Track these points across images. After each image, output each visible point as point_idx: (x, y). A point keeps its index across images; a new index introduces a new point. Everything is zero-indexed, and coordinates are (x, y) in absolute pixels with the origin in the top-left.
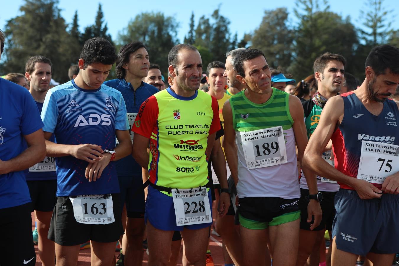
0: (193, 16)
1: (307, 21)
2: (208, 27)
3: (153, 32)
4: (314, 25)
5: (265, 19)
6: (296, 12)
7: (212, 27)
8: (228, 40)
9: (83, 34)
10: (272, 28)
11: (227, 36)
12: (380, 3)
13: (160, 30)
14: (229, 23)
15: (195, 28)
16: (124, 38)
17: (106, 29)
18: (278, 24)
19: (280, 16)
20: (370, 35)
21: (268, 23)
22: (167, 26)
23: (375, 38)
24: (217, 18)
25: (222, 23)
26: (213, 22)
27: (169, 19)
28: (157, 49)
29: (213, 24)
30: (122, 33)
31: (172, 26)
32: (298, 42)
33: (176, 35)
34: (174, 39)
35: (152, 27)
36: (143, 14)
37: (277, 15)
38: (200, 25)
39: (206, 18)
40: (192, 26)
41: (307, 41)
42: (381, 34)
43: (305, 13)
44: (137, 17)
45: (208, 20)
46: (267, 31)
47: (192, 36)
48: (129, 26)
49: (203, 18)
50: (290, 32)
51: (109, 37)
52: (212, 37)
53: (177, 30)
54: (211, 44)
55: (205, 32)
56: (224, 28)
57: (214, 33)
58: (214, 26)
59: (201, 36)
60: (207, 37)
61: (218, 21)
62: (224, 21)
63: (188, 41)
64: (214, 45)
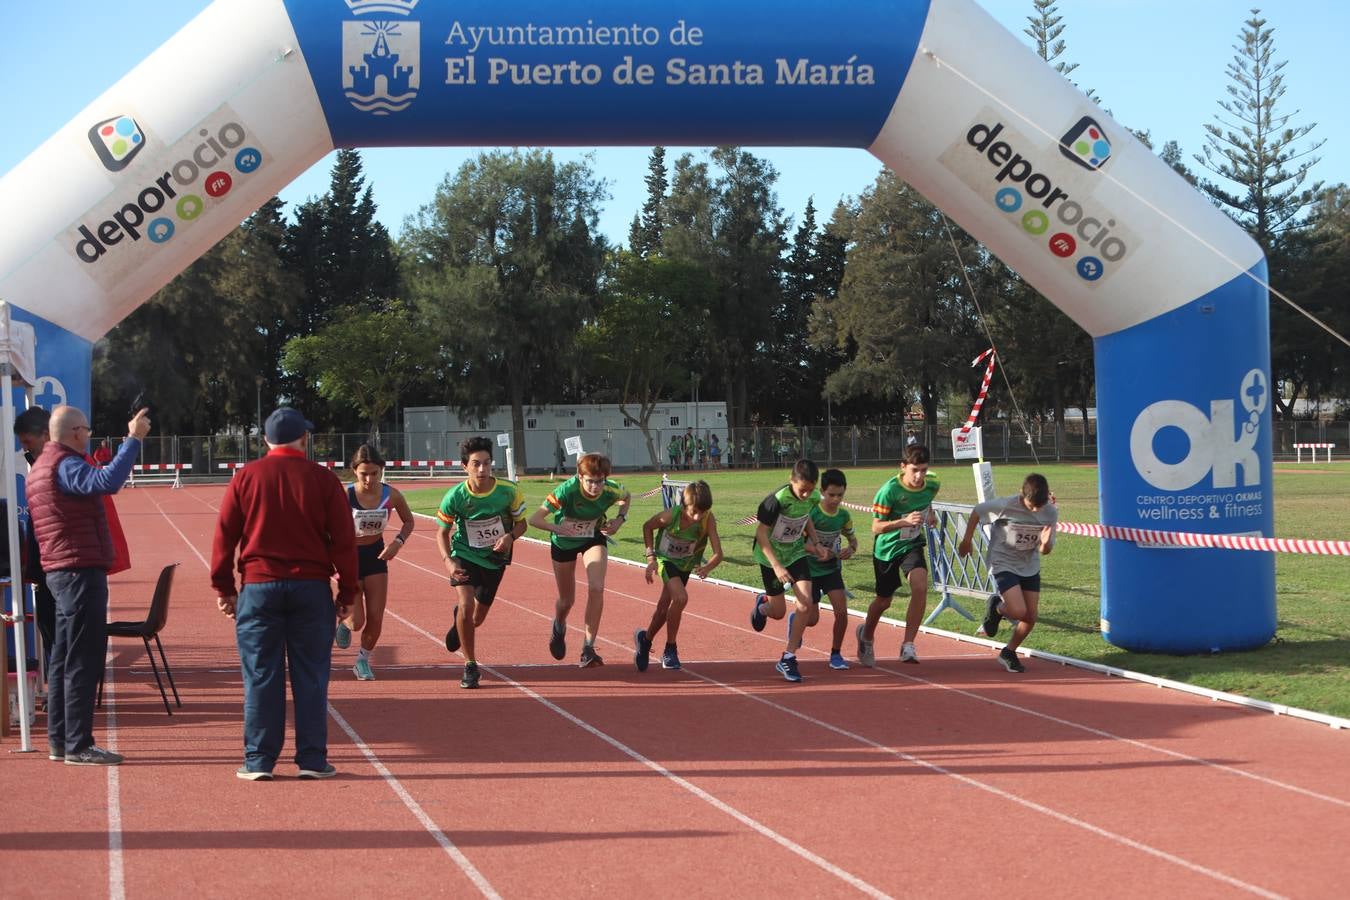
2: (707, 192)
7: (717, 192)
8: (776, 239)
9: (293, 227)
11: (769, 220)
12: (1269, 103)
13: (544, 208)
14: (772, 177)
15: (668, 192)
16: (427, 239)
17: (368, 207)
20: (1243, 207)
22: (564, 196)
23: (1261, 215)
24: (731, 162)
25: (747, 179)
26: (718, 174)
27: (571, 169)
28: (532, 270)
29: (720, 183)
30: (416, 225)
31: (581, 195)
33: (595, 223)
34: (592, 235)
35: (514, 200)
36: (484, 157)
38: (681, 185)
39: (694, 162)
40: (657, 184)
42: (1278, 203)
44: (467, 169)
45: (702, 168)
47: (658, 219)
48: (441, 201)
49: (684, 162)
51: (382, 232)
52: (717, 224)
53: (596, 205)
54: (715, 245)
55: (695, 207)
56: (756, 195)
57: (722, 211)
58: (725, 188)
59: (684, 217)
60: (700, 227)
61: (734, 171)
62: (756, 172)
63: (642, 235)
64: (724, 246)
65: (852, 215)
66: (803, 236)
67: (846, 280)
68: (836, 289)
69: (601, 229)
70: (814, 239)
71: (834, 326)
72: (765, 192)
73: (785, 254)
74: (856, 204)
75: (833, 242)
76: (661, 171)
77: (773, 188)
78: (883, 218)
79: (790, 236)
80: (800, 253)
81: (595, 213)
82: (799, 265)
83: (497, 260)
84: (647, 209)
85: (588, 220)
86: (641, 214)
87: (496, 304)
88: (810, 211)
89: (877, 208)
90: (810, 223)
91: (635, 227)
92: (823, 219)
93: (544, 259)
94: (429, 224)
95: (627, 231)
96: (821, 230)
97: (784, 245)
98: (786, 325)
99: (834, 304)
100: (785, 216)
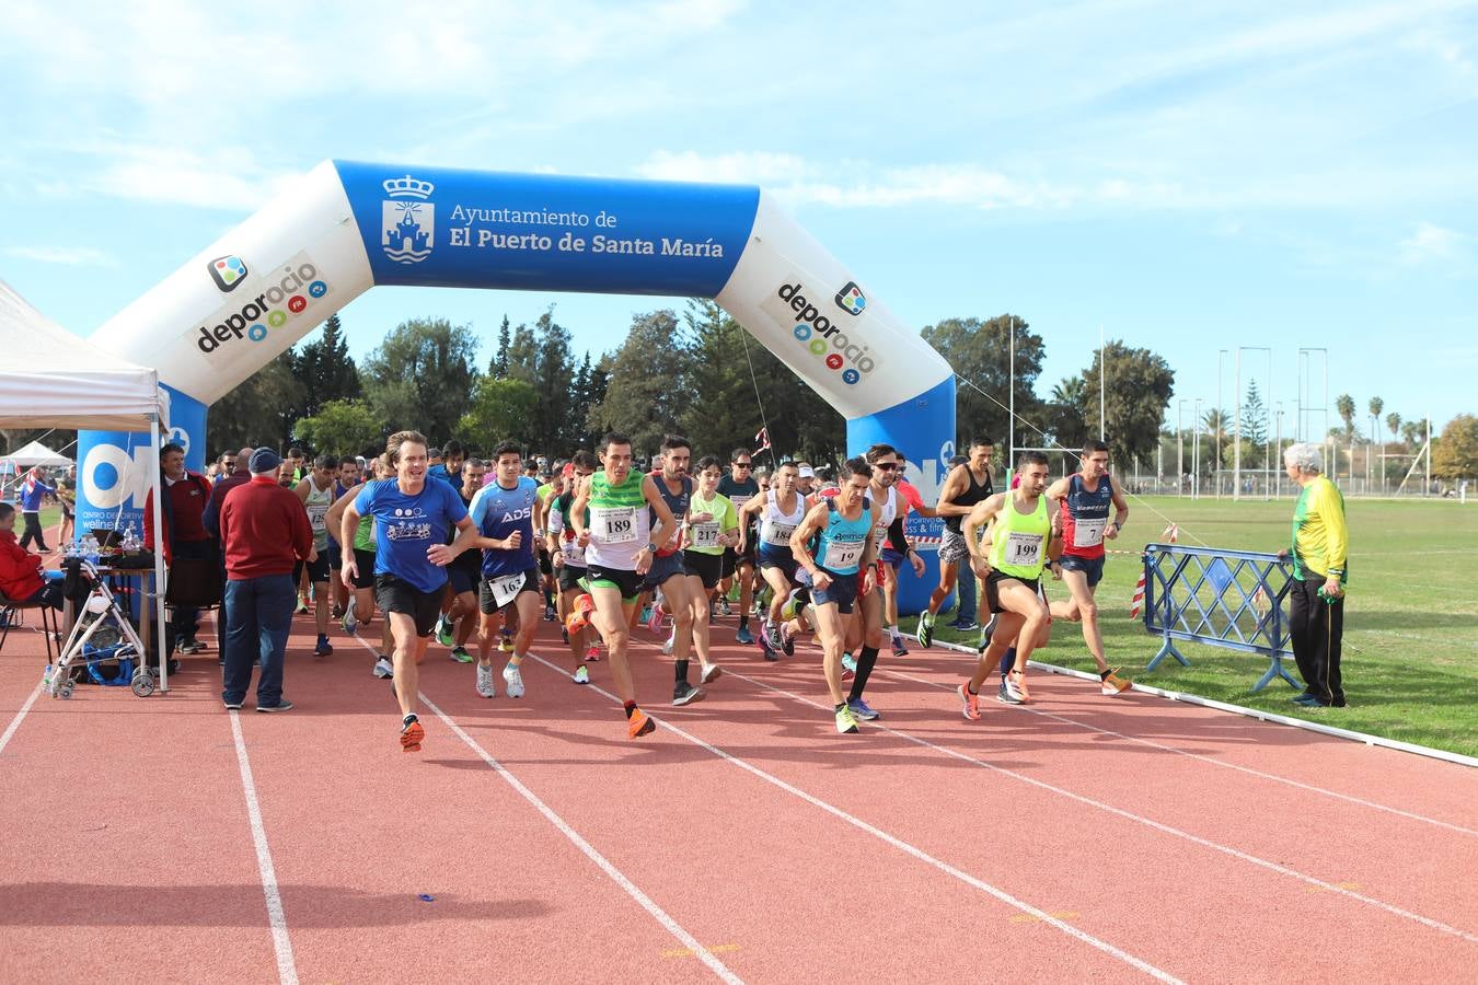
0: (506, 324)
1: (711, 335)
2: (532, 345)
3: (432, 356)
4: (722, 343)
5: (634, 330)
6: (690, 319)
7: (539, 345)
8: (569, 370)
9: (301, 359)
10: (649, 345)
11: (566, 361)
13: (443, 352)
14: (569, 338)
15: (510, 345)
16: (379, 367)
17: (344, 348)
18: (658, 340)
19: (663, 325)
21: (641, 338)
22: (455, 345)
24: (547, 329)
25: (556, 339)
26: (539, 335)
27: (459, 331)
28: (437, 386)
29: (540, 341)
30: (372, 358)
31: (465, 345)
32: (697, 373)
33: (472, 360)
34: (469, 368)
35: (427, 346)
36: (410, 323)
37: (656, 323)
38: (518, 340)
39: (526, 329)
40: (504, 341)
41: (712, 370)
43: (708, 321)
44: (401, 329)
45: (531, 332)
46: (640, 352)
47: (504, 359)
48: (386, 345)
49: (521, 329)
50: (681, 352)
51: (351, 363)
52: (539, 363)
53: (474, 350)
54: (538, 374)
55: (527, 354)
56: (560, 348)
57: (542, 356)
58: (543, 344)
59: (520, 360)
60: (529, 364)
61: (548, 334)
62: (561, 335)
63: (497, 369)
64: (543, 376)
65: (612, 360)
66: (583, 371)
67: (608, 394)
68: (602, 399)
69: (476, 363)
70: (589, 373)
71: (601, 421)
72: (565, 346)
73: (574, 380)
74: (614, 354)
75: (600, 374)
76: (507, 334)
77: (569, 344)
78: (628, 362)
79: (576, 370)
80: (582, 381)
81: (472, 355)
82: (581, 386)
83: (417, 379)
84: (499, 354)
85: (467, 359)
86: (496, 357)
87: (416, 403)
88: (587, 357)
89: (626, 356)
90: (587, 364)
91: (492, 364)
92: (595, 362)
93: (443, 380)
94: (379, 358)
95: (488, 366)
96: (593, 368)
97: (574, 376)
98: (574, 419)
99: (601, 408)
100: (576, 359)
